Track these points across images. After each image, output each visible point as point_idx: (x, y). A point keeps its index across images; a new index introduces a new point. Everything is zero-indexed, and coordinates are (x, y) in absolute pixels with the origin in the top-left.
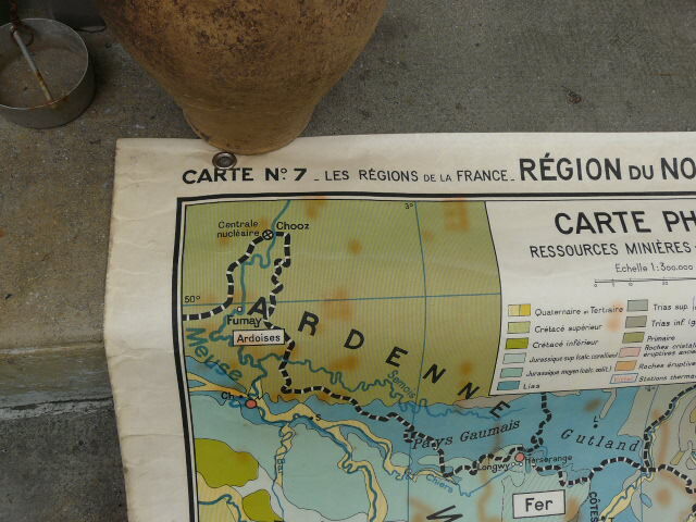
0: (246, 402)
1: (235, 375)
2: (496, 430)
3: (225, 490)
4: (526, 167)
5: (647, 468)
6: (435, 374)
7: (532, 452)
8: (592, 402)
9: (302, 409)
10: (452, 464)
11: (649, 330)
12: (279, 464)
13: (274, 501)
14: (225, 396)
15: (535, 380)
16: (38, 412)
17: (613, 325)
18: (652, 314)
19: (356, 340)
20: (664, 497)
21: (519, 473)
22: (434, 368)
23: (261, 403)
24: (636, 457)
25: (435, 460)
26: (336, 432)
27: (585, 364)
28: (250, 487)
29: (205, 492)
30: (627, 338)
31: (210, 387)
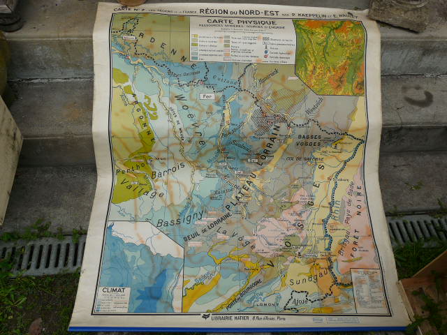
0: (125, 57)
1: (123, 48)
2: (193, 73)
3: (119, 84)
4: (201, 11)
5: (240, 90)
6: (174, 52)
7: (204, 81)
8: (220, 66)
9: (140, 60)
10: (182, 83)
11: (231, 44)
12: (134, 78)
13: (132, 89)
14: (121, 55)
15: (202, 57)
16: (70, 80)
17: (221, 42)
18: (231, 40)
19: (153, 40)
20: (245, 98)
21: (201, 87)
22: (173, 50)
23: (130, 57)
24: (237, 86)
25: (177, 81)
26: (149, 69)
27: (215, 53)
28: (126, 84)
29: (114, 84)
30: (225, 46)
31: (117, 51)
